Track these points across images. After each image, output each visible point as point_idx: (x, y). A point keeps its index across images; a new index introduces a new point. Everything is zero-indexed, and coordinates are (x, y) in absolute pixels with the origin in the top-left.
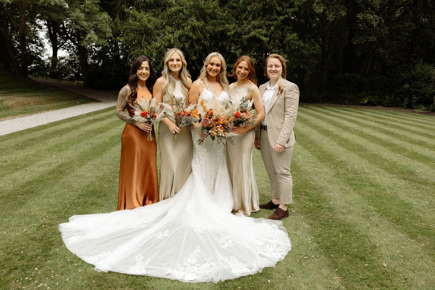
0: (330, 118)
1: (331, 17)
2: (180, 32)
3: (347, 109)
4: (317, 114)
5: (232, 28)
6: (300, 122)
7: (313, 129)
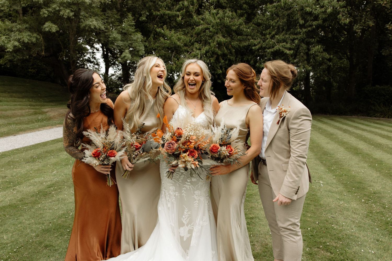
0: (359, 132)
1: (357, 28)
2: (207, 48)
3: (378, 122)
4: (345, 127)
5: (256, 42)
6: (325, 137)
7: (339, 145)
